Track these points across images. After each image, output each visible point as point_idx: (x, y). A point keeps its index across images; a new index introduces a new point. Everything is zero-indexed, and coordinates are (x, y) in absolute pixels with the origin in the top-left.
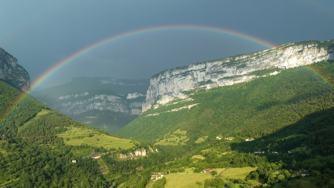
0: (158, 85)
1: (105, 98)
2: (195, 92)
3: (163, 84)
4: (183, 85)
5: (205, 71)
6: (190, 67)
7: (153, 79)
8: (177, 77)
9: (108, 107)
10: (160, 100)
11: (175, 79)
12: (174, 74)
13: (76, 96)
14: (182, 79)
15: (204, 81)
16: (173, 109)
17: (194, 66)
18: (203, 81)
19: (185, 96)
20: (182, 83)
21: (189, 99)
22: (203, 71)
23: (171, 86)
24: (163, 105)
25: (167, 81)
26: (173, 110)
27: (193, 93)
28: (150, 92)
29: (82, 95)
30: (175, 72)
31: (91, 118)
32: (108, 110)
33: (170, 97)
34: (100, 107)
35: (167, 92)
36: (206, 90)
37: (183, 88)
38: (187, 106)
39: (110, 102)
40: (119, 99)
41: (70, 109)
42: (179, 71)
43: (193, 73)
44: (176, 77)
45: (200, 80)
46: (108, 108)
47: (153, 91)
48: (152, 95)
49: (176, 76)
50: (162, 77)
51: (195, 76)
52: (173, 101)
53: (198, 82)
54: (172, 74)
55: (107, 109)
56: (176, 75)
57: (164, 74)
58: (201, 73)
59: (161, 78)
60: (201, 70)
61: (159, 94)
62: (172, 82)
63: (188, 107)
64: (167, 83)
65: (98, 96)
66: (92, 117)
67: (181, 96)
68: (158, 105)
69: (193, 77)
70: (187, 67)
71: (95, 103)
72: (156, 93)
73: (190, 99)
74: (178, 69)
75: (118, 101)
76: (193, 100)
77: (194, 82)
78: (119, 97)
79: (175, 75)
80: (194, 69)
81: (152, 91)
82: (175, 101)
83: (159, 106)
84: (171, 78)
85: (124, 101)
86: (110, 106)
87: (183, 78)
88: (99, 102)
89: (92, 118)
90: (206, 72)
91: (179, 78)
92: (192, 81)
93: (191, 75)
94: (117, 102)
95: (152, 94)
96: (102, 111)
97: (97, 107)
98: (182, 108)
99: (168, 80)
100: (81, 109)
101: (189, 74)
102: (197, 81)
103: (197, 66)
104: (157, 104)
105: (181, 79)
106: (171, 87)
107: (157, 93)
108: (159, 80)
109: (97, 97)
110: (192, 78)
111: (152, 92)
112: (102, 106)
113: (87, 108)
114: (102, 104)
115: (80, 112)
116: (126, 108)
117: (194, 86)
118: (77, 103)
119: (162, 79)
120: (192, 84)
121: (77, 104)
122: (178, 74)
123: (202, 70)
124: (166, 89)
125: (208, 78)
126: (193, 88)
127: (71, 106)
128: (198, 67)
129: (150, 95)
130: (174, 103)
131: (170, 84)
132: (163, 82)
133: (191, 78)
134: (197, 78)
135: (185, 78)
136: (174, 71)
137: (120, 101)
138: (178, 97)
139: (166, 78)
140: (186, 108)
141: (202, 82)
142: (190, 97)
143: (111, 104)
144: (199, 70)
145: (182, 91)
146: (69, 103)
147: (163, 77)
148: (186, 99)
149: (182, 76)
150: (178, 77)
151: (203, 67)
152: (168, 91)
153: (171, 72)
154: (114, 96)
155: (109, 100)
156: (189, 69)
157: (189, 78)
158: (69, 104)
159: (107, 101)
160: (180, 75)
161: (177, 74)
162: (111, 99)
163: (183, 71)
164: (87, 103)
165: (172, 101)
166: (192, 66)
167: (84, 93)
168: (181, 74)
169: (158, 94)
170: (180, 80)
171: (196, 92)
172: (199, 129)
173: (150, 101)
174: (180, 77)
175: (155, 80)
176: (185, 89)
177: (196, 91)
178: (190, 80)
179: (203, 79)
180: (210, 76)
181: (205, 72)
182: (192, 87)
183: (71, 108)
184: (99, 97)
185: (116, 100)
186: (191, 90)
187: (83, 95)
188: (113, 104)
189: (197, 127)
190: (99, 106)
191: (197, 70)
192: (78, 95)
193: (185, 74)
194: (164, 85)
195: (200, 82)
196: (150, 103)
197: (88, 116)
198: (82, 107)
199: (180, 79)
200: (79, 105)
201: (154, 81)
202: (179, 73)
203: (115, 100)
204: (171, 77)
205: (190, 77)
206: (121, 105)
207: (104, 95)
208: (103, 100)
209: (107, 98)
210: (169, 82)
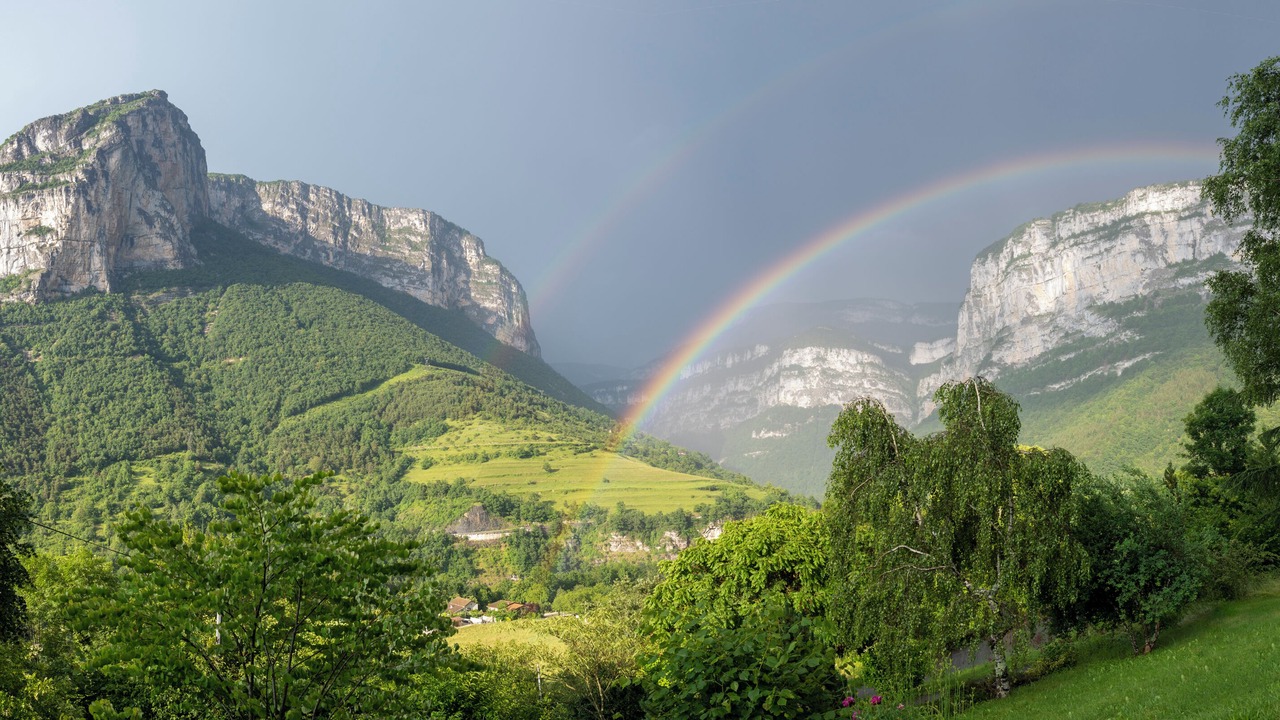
0: (1002, 285)
1: (820, 359)
2: (1152, 305)
3: (1019, 276)
4: (1102, 276)
5: (1201, 215)
6: (1136, 199)
7: (983, 263)
8: (1076, 244)
9: (831, 395)
10: (1005, 346)
11: (1070, 254)
12: (1064, 234)
13: (729, 362)
14: (1101, 253)
15: (1195, 260)
16: (1056, 382)
17: (1151, 195)
18: (1190, 257)
19: (1110, 322)
20: (1099, 268)
21: (1123, 338)
22: (1190, 217)
23: (1050, 284)
24: (1018, 370)
25: (1037, 265)
26: (1054, 386)
27: (1140, 309)
28: (970, 318)
29: (749, 357)
30: (1068, 226)
31: (767, 436)
32: (831, 405)
33: (1047, 331)
34: (801, 395)
35: (1037, 314)
36: (1200, 297)
37: (1104, 290)
38: (1109, 366)
39: (838, 375)
40: (871, 364)
41: (709, 409)
42: (1086, 220)
43: (1146, 226)
44: (1072, 246)
45: (1176, 255)
46: (828, 397)
47: (980, 312)
48: (976, 330)
49: (1072, 241)
50: (1014, 250)
51: (1157, 240)
52: (1059, 349)
53: (1166, 262)
54: (1056, 234)
55: (827, 402)
56: (1074, 236)
57: (1026, 237)
58: (1182, 223)
59: (1013, 253)
60: (1184, 210)
61: (1004, 323)
62: (1056, 267)
63: (1112, 370)
64: (1036, 272)
65: (791, 356)
66: (771, 434)
67: (1091, 325)
68: (996, 370)
69: (1148, 243)
70: (1120, 200)
71: (782, 380)
72: (994, 321)
73: (1125, 336)
74: (1082, 212)
75: (869, 371)
76: (1138, 338)
77: (1151, 265)
78: (871, 357)
79: (1069, 238)
80: (1154, 208)
81: (976, 314)
82: (1064, 349)
83: (999, 374)
84: (1052, 252)
85: (897, 374)
86: (835, 389)
87: (1104, 245)
88: (798, 376)
89: (769, 438)
90: (1205, 221)
91: (1086, 248)
92: (1140, 258)
93: (1138, 235)
94: (864, 375)
95: (978, 327)
96: (809, 409)
97: (789, 395)
98: (1089, 374)
99: (1041, 259)
100: (743, 409)
101: (1130, 227)
102: (1164, 258)
103: (1164, 197)
104: (992, 364)
105: (1096, 251)
106: (1054, 288)
107: (997, 319)
108: (1003, 265)
109: (787, 359)
110: (1144, 246)
111: (976, 318)
112: (810, 392)
113: (761, 403)
114: (806, 383)
115: (738, 421)
116: (902, 397)
117: (1151, 282)
118: (731, 387)
119: (1015, 256)
120: (1142, 274)
121: (731, 389)
122: (1083, 233)
123: (1187, 213)
124: (1029, 300)
125: (1213, 244)
126: (1144, 287)
127: (713, 400)
128: (1169, 201)
129: (970, 332)
130: (1063, 359)
131: (1047, 278)
132: (1019, 269)
133: (1139, 247)
134: (1163, 248)
135: (1112, 247)
136: (1066, 222)
137: (878, 372)
138: (1081, 331)
139: (1030, 254)
140: (1106, 374)
141: (1185, 261)
142: (1129, 325)
143: (841, 382)
144: (1174, 211)
145: (1099, 303)
146: (707, 389)
147: (1018, 251)
148: (1112, 335)
149: (1100, 239)
150: (1081, 246)
151: (1194, 202)
152: (1038, 308)
153: (1054, 225)
154: (854, 353)
155: (833, 367)
156: (1132, 209)
157: (1126, 248)
158: (705, 394)
159: (824, 372)
160: (1090, 237)
161: (1077, 232)
162: (842, 364)
163: (1105, 218)
164: (760, 385)
165: (1054, 349)
166: (1143, 198)
167: (752, 349)
168: (1097, 230)
169: (998, 325)
170: (1088, 258)
171: (1156, 306)
172: (1132, 455)
173: (970, 356)
174: (1088, 246)
175: (990, 265)
176: (1111, 293)
177: (1159, 301)
178: (1134, 255)
179: (1191, 250)
180: (1221, 238)
181: (1199, 221)
182: (1141, 286)
183: (713, 405)
184: (796, 356)
185: (859, 369)
186: (1136, 296)
187: (753, 356)
188: (849, 383)
189: (1123, 445)
190: (796, 394)
191: (1167, 212)
192: (737, 360)
193: (1112, 232)
194: (1023, 280)
195: (1177, 264)
196: (968, 365)
197: (758, 433)
198: (745, 401)
199: (1088, 254)
200: (735, 393)
201: (987, 273)
202: (1085, 227)
203: (858, 367)
204: (1054, 245)
205: (1131, 242)
206: (880, 386)
207: (814, 350)
208: (810, 367)
209: (824, 360)
210: (1043, 268)
